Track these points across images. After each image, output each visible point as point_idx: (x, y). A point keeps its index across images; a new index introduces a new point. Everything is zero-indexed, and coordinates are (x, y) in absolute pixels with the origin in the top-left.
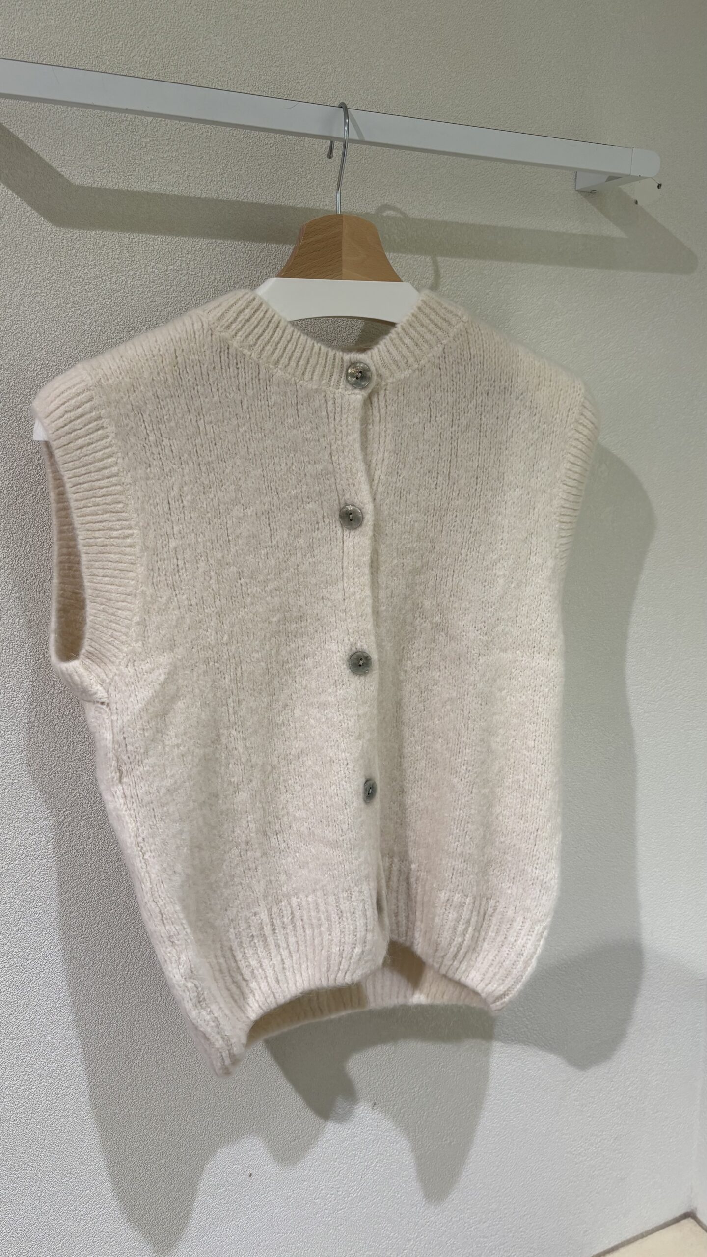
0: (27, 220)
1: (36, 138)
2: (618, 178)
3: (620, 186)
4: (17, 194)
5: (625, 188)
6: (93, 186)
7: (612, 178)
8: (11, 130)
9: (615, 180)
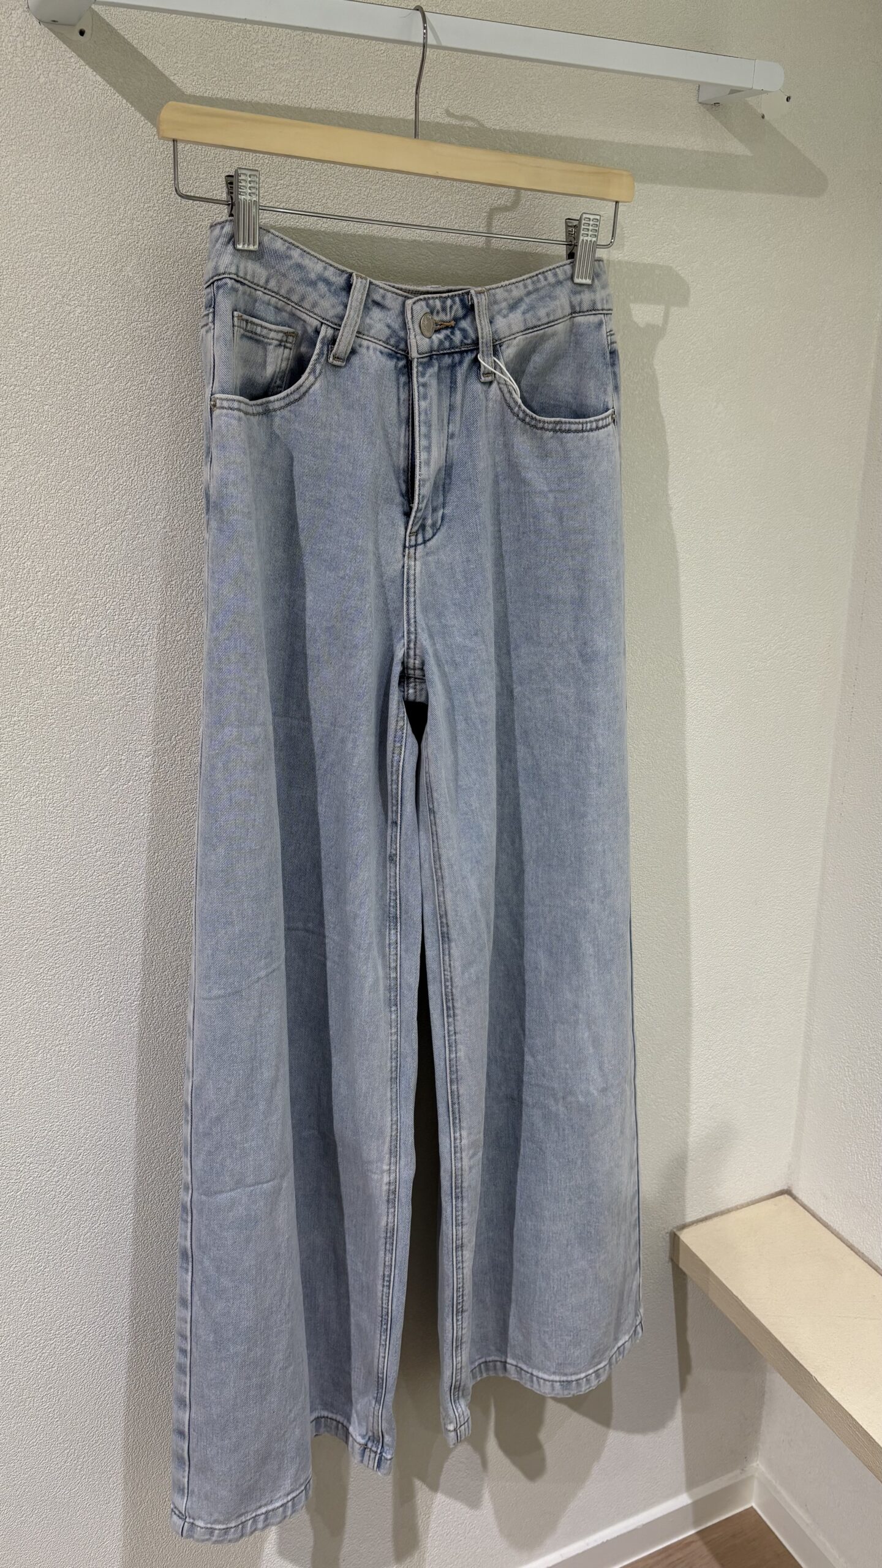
0: (141, 130)
1: (150, 44)
2: (740, 91)
3: (747, 99)
4: (131, 103)
5: (752, 101)
6: (205, 95)
7: (734, 91)
8: (126, 37)
9: (738, 94)
